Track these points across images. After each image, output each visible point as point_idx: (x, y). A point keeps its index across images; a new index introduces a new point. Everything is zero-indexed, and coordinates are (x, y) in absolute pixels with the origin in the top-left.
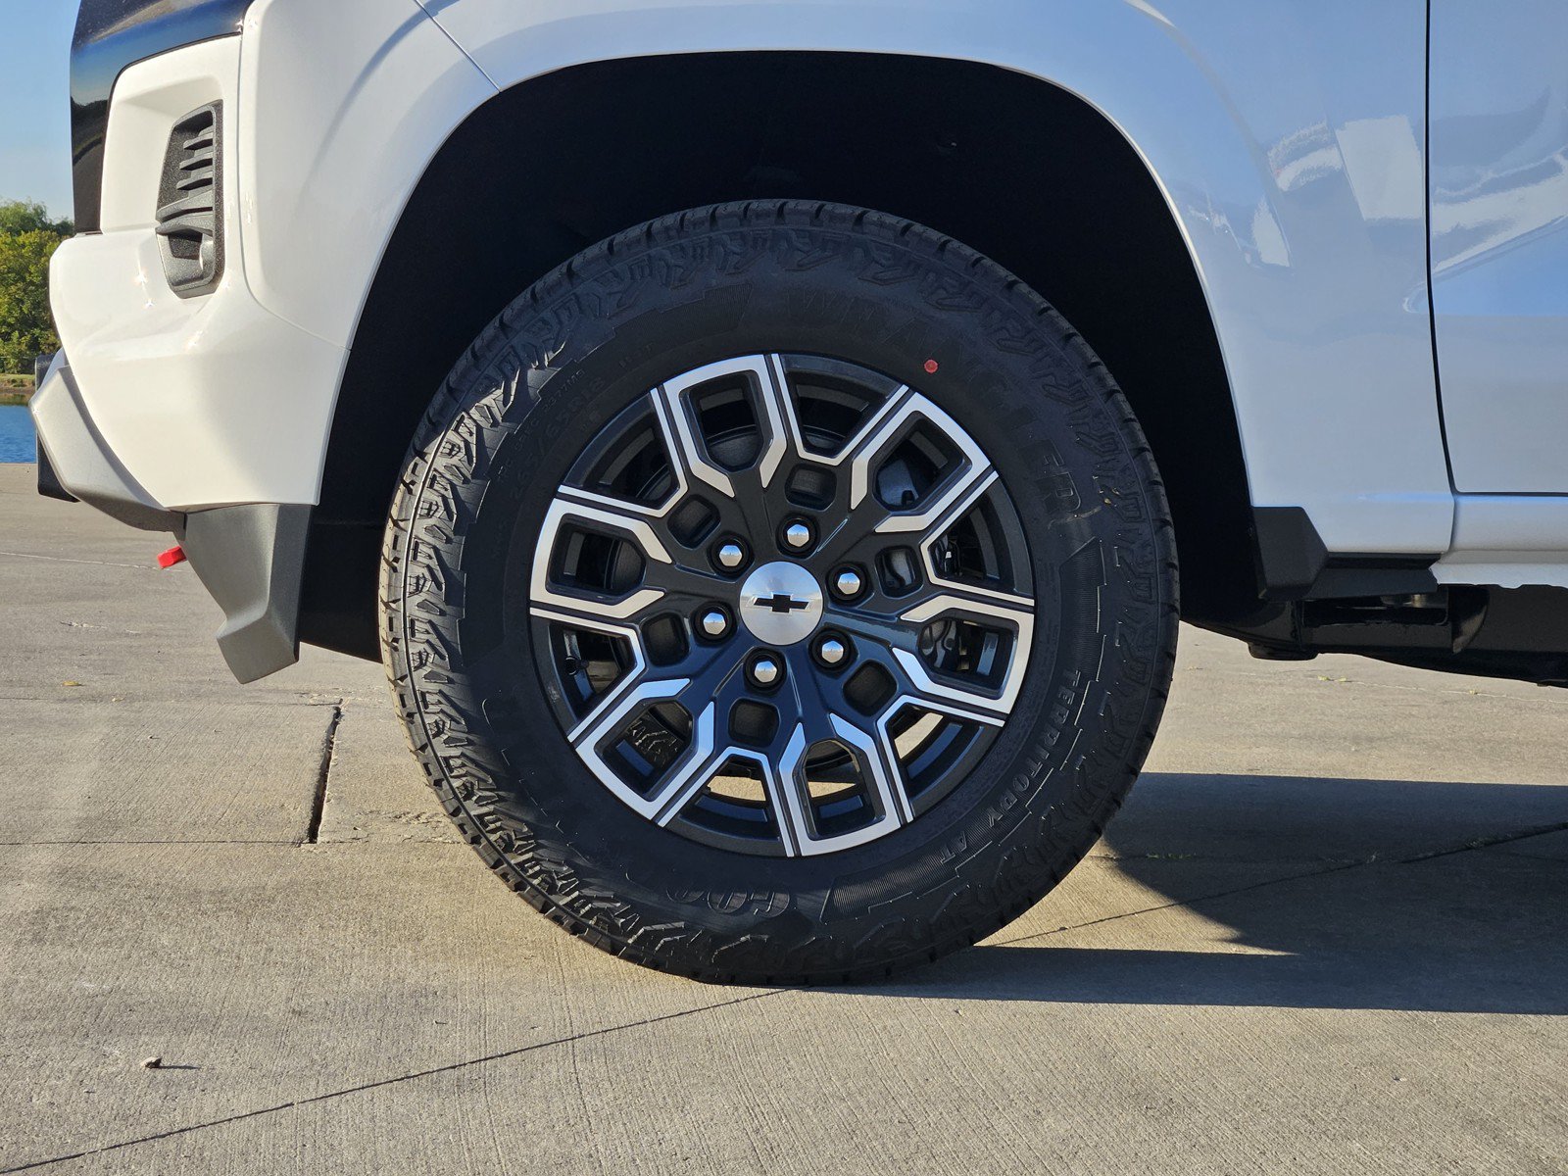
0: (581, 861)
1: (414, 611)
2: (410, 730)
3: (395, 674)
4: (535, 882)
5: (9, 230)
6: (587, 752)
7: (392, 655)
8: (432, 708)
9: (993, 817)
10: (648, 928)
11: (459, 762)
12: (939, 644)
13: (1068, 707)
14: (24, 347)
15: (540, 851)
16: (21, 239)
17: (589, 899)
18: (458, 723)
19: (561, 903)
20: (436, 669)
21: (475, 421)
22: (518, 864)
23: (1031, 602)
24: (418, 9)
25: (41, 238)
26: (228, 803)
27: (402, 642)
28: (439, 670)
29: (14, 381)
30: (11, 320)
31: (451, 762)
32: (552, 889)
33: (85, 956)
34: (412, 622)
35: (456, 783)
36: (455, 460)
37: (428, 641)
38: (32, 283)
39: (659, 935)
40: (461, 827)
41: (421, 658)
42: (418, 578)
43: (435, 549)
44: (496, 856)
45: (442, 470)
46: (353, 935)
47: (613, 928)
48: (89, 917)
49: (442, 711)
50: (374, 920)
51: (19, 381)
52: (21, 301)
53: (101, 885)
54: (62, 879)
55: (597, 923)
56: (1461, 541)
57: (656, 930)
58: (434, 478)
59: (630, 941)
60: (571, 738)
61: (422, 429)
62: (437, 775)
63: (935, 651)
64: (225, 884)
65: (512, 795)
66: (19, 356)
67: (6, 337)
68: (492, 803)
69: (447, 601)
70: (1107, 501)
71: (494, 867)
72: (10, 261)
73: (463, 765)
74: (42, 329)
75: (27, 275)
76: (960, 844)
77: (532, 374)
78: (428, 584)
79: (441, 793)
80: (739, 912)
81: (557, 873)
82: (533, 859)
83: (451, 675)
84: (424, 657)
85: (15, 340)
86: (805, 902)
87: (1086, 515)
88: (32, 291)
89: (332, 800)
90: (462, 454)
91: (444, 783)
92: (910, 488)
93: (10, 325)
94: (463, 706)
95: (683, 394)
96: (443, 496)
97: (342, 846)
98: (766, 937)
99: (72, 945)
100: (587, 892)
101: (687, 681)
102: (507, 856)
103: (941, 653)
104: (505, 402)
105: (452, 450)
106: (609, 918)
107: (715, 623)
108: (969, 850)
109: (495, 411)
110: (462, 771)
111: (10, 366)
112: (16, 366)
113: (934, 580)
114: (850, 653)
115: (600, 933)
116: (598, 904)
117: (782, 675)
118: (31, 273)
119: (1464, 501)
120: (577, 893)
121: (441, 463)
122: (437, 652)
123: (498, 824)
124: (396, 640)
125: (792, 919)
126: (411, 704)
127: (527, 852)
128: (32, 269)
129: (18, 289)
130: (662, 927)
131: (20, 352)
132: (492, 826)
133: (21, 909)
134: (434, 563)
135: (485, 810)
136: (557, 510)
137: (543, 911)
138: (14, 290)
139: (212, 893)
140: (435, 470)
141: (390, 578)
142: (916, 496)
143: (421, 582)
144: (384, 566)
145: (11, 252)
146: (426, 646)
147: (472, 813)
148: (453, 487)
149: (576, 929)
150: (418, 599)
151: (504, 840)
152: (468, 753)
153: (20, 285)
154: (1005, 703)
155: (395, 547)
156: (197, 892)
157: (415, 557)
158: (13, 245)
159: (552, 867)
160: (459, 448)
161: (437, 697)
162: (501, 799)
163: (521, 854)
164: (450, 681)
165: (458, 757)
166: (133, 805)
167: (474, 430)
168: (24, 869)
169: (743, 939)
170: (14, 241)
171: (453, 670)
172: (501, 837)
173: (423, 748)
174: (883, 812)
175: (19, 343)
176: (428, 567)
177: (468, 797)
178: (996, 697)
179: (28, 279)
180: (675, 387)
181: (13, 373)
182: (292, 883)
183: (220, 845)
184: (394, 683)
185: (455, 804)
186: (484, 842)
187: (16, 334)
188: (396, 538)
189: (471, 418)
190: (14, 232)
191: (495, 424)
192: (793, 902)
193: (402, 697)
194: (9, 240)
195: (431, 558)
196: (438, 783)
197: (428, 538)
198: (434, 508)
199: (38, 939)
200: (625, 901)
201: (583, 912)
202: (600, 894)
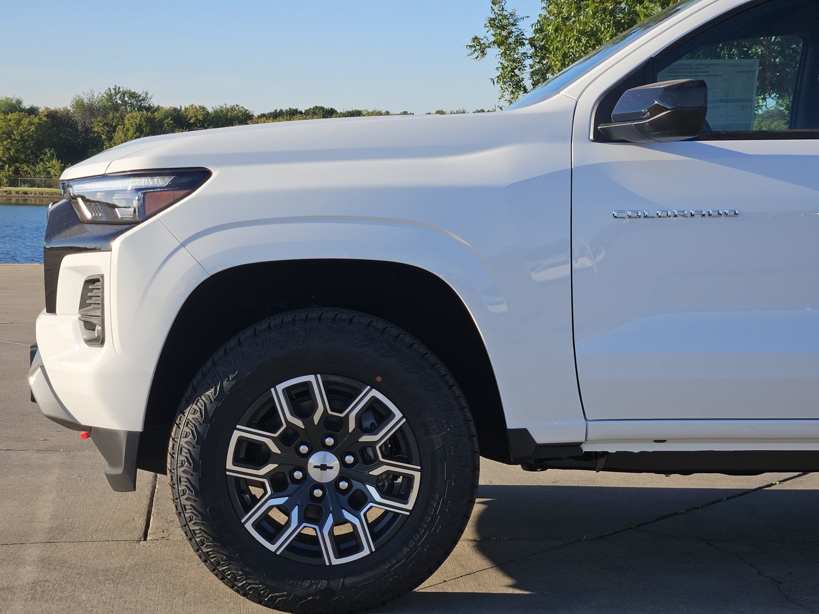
0: (247, 569)
1: (180, 474)
2: (179, 519)
3: (173, 497)
4: (229, 577)
5: (3, 112)
6: (249, 526)
7: (172, 490)
8: (188, 511)
9: (406, 550)
10: (273, 595)
11: (199, 531)
12: (386, 481)
13: (435, 508)
14: (11, 173)
15: (230, 566)
16: (9, 117)
17: (250, 584)
18: (198, 517)
19: (239, 585)
20: (189, 496)
21: (203, 401)
22: (222, 570)
23: (419, 468)
24: (180, 244)
25: (19, 116)
26: (110, 517)
27: (176, 485)
28: (191, 497)
29: (6, 191)
30: (4, 159)
31: (196, 532)
32: (235, 580)
33: (52, 607)
34: (180, 478)
35: (198, 540)
36: (196, 416)
37: (186, 486)
38: (15, 139)
39: (277, 597)
40: (200, 556)
41: (183, 492)
42: (182, 461)
43: (189, 450)
44: (213, 567)
45: (191, 419)
46: (159, 593)
47: (259, 594)
48: (54, 585)
49: (192, 512)
50: (168, 584)
51: (8, 191)
52: (9, 149)
53: (58, 567)
54: (42, 565)
55: (253, 593)
56: (589, 437)
57: (275, 595)
58: (188, 423)
59: (266, 600)
60: (243, 521)
61: (183, 402)
62: (190, 536)
63: (384, 483)
64: (108, 565)
65: (220, 544)
66: (8, 177)
67: (2, 168)
68: (211, 547)
69: (194, 470)
70: (448, 429)
71: (213, 571)
72: (3, 128)
73: (200, 533)
74: (20, 163)
75: (12, 135)
76: (393, 561)
77: (225, 383)
78: (186, 463)
79: (192, 543)
80: (307, 588)
81: (237, 574)
82: (227, 568)
83: (195, 499)
84: (185, 491)
85: (6, 169)
86: (333, 584)
87: (440, 435)
88: (15, 144)
89: (155, 515)
90: (199, 414)
91: (193, 539)
92: (374, 421)
93: (3, 161)
94: (200, 510)
95: (283, 391)
96: (191, 430)
97: (157, 543)
98: (318, 598)
99: (47, 601)
100: (248, 581)
101: (287, 498)
102: (218, 567)
103: (387, 484)
104: (215, 393)
105: (195, 412)
106: (257, 591)
107: (298, 475)
108: (397, 563)
109: (211, 397)
110: (200, 535)
111: (4, 183)
112: (7, 183)
113: (381, 459)
114: (350, 486)
115: (254, 596)
116: (253, 586)
117: (324, 494)
118: (14, 135)
119: (589, 423)
120: (245, 582)
121: (191, 417)
122: (189, 490)
123: (214, 555)
124: (174, 484)
125: (329, 591)
126: (180, 509)
127: (225, 566)
128: (15, 132)
129: (8, 143)
130: (278, 594)
131: (9, 175)
132: (212, 556)
133: (26, 581)
134: (188, 456)
135: (209, 550)
136: (236, 435)
137: (232, 588)
138: (6, 143)
139: (103, 570)
140: (188, 419)
141: (171, 461)
142: (376, 425)
143: (183, 463)
144: (169, 455)
145: (4, 124)
146: (185, 487)
147: (204, 551)
148: (195, 426)
149: (245, 595)
150: (182, 469)
151: (216, 561)
152: (202, 528)
153: (9, 141)
154: (410, 506)
155: (173, 449)
156: (97, 570)
157: (181, 453)
158: (5, 120)
159: (235, 572)
160: (197, 411)
161: (190, 507)
162: (215, 546)
163: (223, 567)
164: (195, 501)
165: (198, 530)
166: (71, 519)
167: (203, 405)
168: (26, 559)
169: (309, 598)
170: (5, 118)
171: (196, 497)
172: (215, 560)
173: (185, 526)
174: (363, 548)
175: (9, 171)
176: (186, 457)
177: (203, 545)
178: (406, 503)
179: (13, 137)
180: (280, 387)
181: (6, 186)
182: (136, 564)
183: (107, 543)
184: (174, 501)
185: (197, 547)
186: (209, 562)
187: (7, 166)
188: (173, 445)
189: (202, 399)
190: (6, 113)
191: (211, 402)
192: (328, 584)
193: (176, 506)
194: (3, 117)
195: (187, 453)
196: (190, 539)
197: (186, 446)
198: (188, 434)
199: (34, 598)
200: (263, 585)
201: (247, 588)
202: (254, 582)
